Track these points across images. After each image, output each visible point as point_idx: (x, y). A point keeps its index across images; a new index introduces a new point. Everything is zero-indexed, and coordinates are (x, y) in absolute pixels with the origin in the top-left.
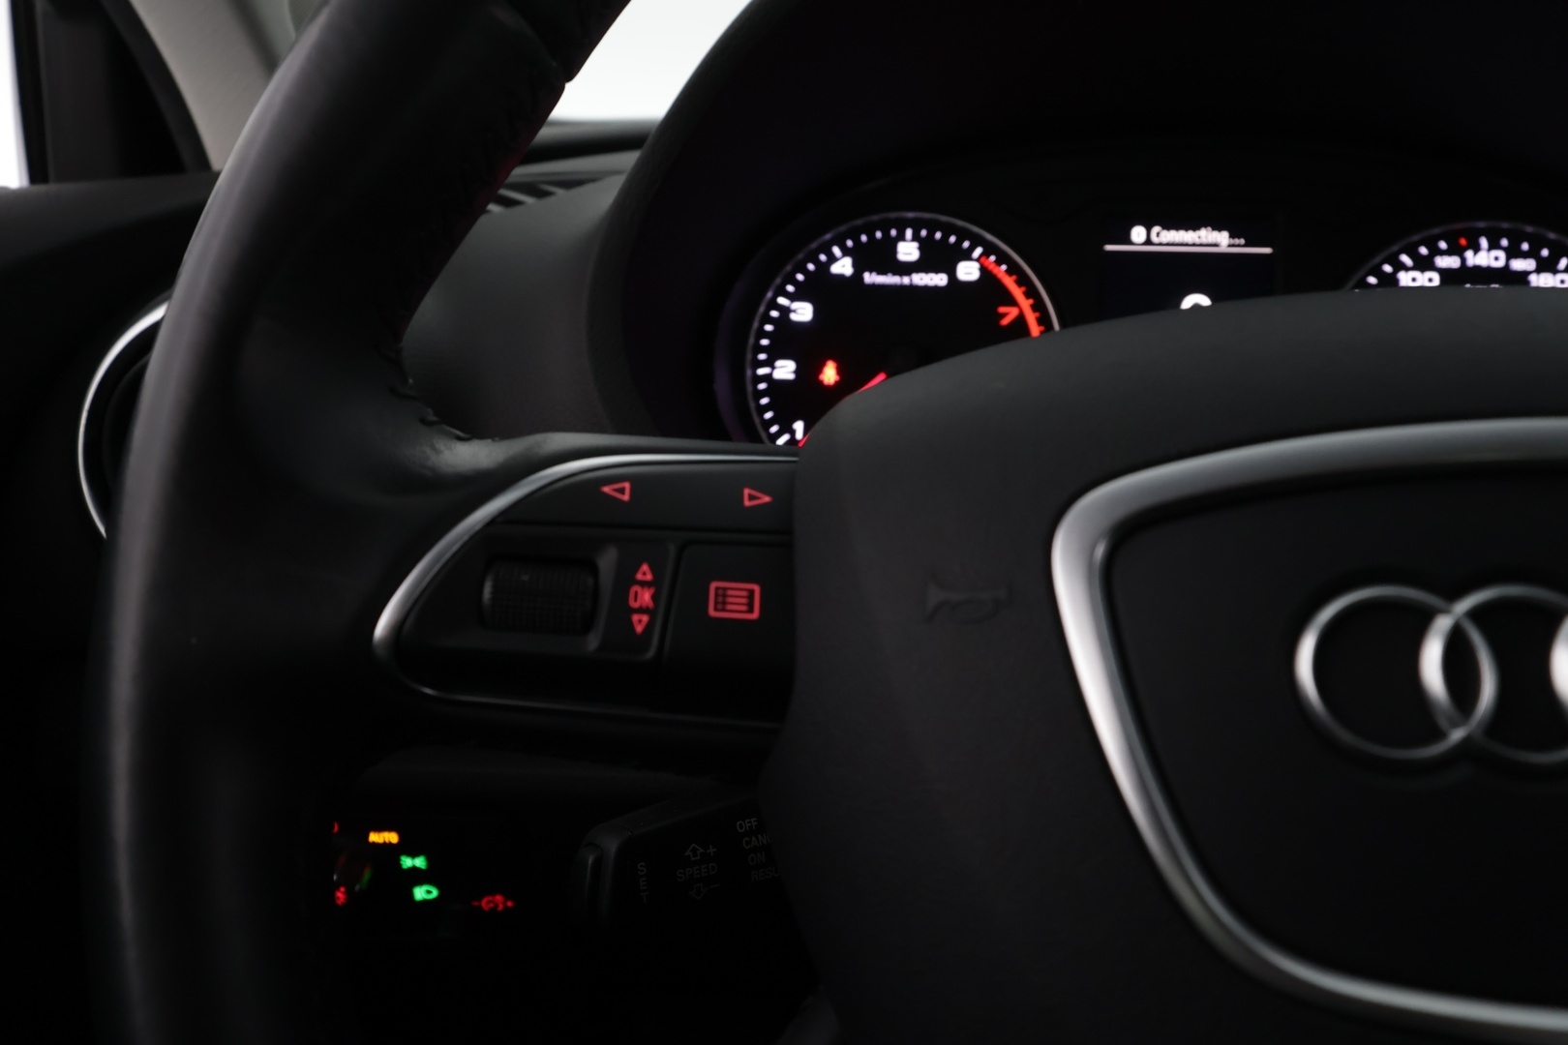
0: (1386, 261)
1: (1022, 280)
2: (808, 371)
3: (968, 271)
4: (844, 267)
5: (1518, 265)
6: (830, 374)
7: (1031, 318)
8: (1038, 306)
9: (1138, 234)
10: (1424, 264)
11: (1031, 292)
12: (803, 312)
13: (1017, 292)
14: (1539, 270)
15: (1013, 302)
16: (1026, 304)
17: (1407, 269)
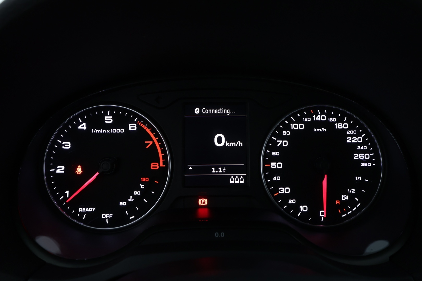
0: (286, 120)
1: (153, 131)
2: (70, 170)
3: (132, 127)
4: (83, 127)
5: (331, 120)
6: (79, 170)
7: (157, 145)
8: (160, 140)
9: (197, 111)
10: (299, 121)
11: (156, 135)
12: (68, 145)
13: (152, 135)
14: (337, 122)
15: (151, 139)
16: (155, 139)
17: (293, 123)
